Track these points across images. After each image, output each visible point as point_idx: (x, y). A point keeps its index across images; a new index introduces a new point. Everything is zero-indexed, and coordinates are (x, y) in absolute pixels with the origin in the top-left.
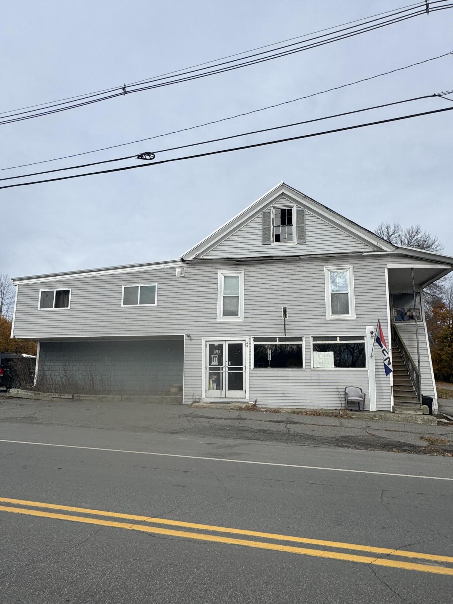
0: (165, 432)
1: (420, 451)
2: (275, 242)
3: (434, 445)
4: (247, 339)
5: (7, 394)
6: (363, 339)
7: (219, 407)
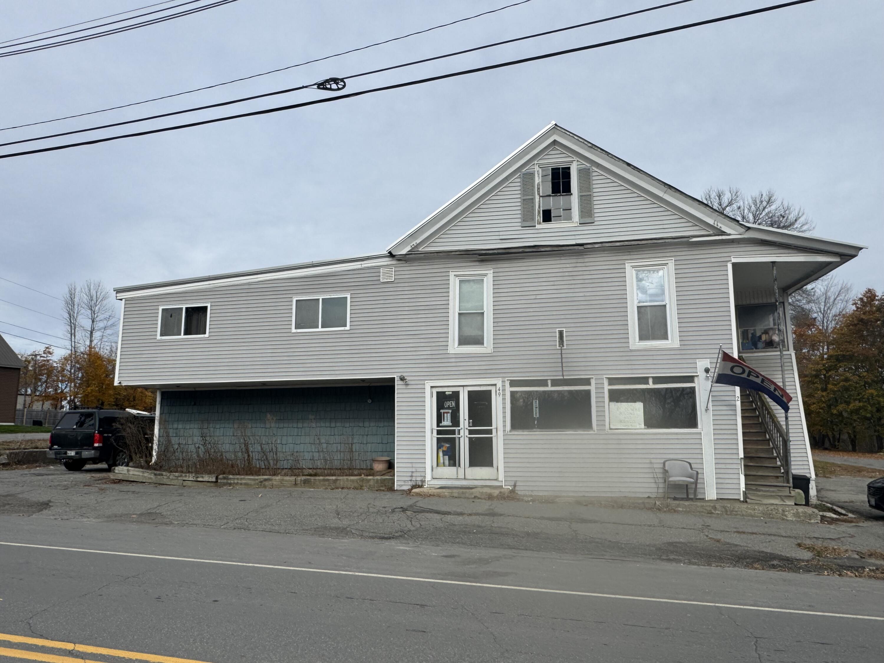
0: (373, 538)
1: (800, 568)
2: (543, 221)
3: (822, 556)
4: (499, 383)
5: (111, 476)
6: (693, 381)
7: (456, 495)
